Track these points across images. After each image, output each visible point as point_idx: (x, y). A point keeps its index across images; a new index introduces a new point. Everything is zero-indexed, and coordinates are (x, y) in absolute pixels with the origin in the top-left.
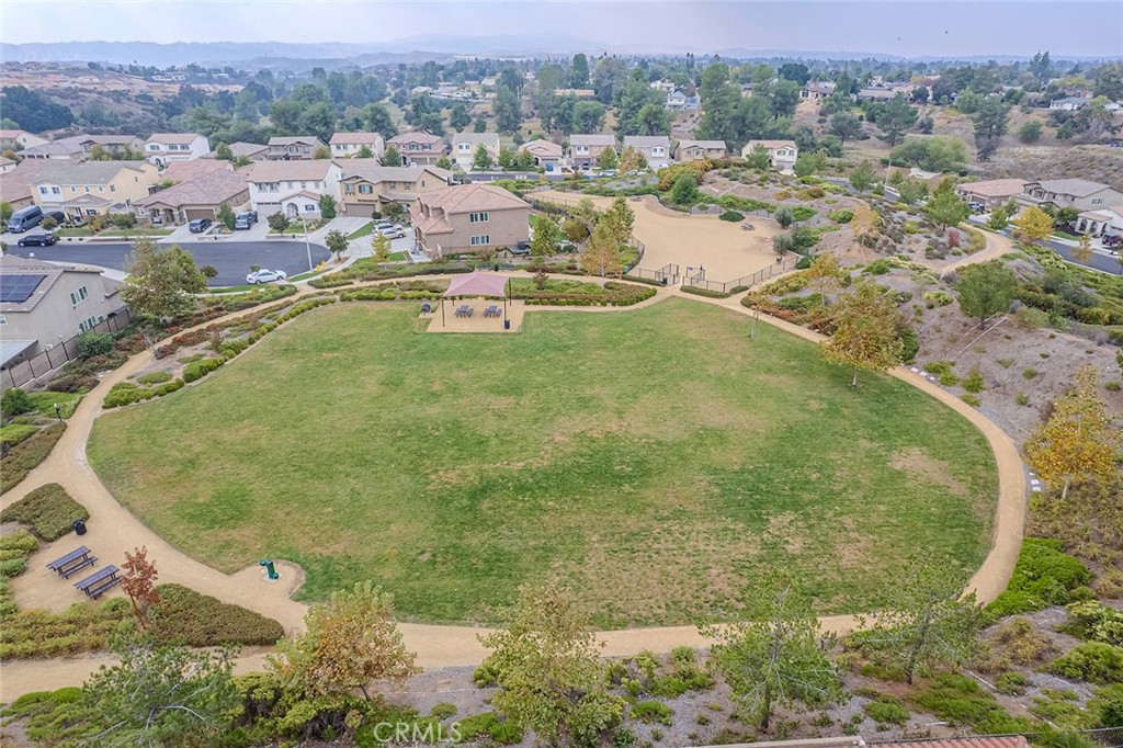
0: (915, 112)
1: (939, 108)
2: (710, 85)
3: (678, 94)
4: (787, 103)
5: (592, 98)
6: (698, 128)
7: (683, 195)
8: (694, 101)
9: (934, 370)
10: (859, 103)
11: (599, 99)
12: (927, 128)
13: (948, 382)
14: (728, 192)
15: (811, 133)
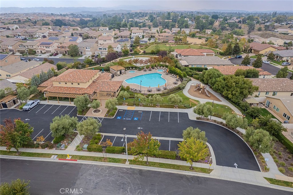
0: (238, 25)
1: (243, 24)
2: (197, 20)
3: (190, 21)
4: (212, 23)
5: (172, 22)
6: (195, 28)
7: (193, 36)
8: (193, 23)
9: (219, 49)
10: (227, 23)
11: (173, 22)
12: (240, 28)
13: (220, 49)
14: (200, 35)
15: (216, 28)
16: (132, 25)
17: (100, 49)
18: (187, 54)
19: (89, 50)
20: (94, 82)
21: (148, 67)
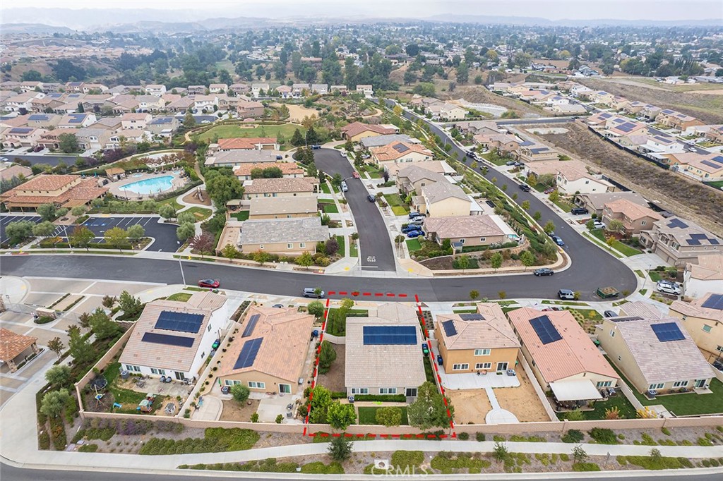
1: (455, 68)
7: (308, 104)
14: (321, 102)
16: (225, 74)
17: (112, 139)
18: (228, 147)
19: (97, 141)
20: (69, 190)
21: (159, 169)
